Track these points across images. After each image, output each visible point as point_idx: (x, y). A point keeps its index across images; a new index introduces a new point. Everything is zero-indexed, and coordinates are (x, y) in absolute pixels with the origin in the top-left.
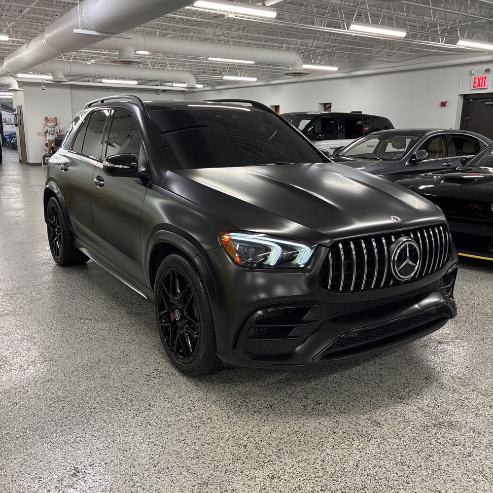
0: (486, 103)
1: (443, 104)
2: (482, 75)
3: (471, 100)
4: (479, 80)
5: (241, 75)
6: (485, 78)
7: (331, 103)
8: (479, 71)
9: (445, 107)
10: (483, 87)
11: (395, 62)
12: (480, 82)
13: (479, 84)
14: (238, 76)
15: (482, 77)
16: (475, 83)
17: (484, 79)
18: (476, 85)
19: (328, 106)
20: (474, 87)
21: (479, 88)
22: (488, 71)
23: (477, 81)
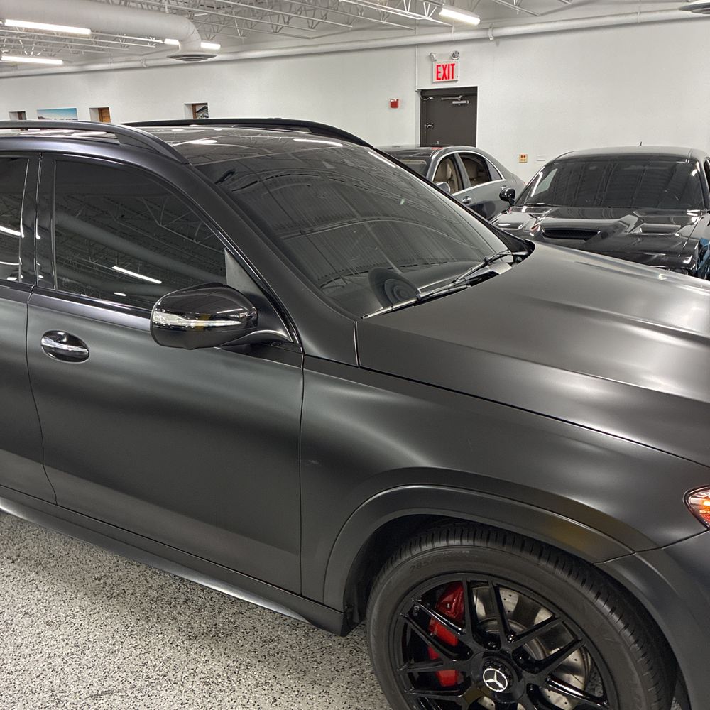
0: (454, 102)
1: (394, 104)
2: (446, 61)
3: (431, 98)
4: (444, 69)
5: (29, 54)
6: (453, 65)
7: (207, 104)
8: (442, 56)
9: (397, 109)
10: (451, 79)
11: (309, 39)
12: (446, 72)
13: (444, 75)
14: (23, 54)
15: (447, 63)
16: (438, 72)
17: (451, 67)
18: (441, 76)
19: (198, 109)
20: (438, 79)
21: (444, 80)
22: (455, 55)
23: (441, 69)
